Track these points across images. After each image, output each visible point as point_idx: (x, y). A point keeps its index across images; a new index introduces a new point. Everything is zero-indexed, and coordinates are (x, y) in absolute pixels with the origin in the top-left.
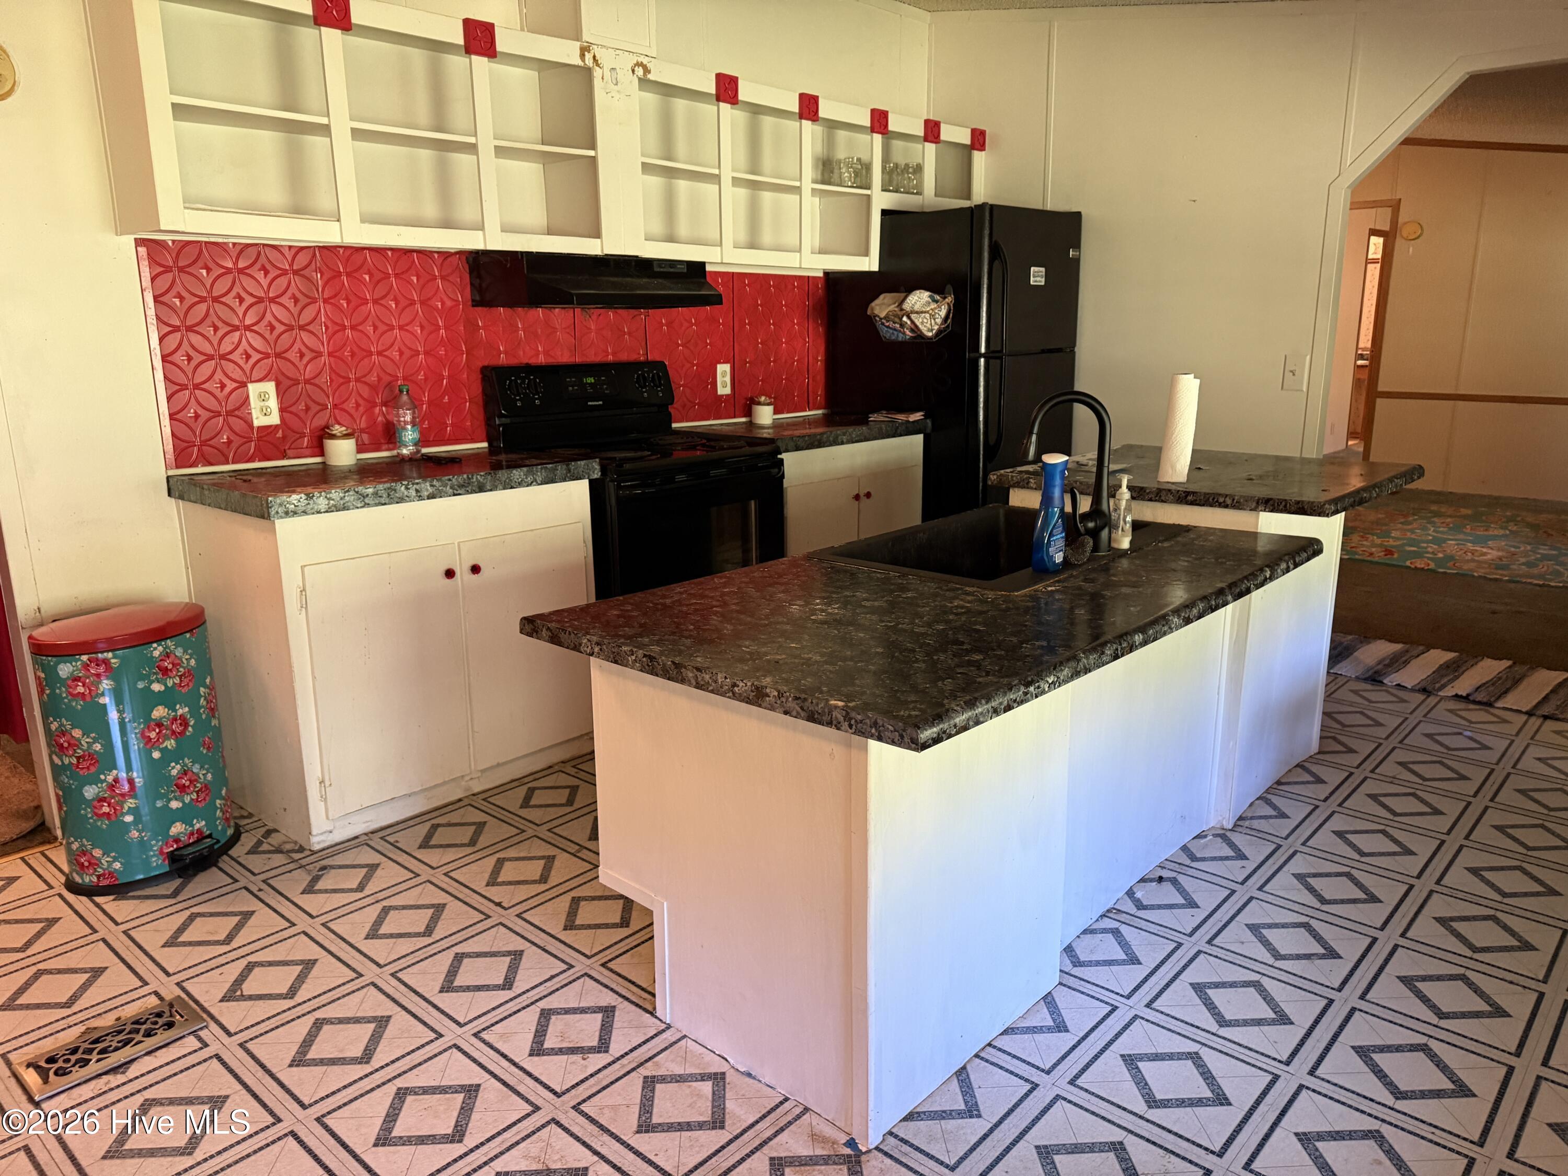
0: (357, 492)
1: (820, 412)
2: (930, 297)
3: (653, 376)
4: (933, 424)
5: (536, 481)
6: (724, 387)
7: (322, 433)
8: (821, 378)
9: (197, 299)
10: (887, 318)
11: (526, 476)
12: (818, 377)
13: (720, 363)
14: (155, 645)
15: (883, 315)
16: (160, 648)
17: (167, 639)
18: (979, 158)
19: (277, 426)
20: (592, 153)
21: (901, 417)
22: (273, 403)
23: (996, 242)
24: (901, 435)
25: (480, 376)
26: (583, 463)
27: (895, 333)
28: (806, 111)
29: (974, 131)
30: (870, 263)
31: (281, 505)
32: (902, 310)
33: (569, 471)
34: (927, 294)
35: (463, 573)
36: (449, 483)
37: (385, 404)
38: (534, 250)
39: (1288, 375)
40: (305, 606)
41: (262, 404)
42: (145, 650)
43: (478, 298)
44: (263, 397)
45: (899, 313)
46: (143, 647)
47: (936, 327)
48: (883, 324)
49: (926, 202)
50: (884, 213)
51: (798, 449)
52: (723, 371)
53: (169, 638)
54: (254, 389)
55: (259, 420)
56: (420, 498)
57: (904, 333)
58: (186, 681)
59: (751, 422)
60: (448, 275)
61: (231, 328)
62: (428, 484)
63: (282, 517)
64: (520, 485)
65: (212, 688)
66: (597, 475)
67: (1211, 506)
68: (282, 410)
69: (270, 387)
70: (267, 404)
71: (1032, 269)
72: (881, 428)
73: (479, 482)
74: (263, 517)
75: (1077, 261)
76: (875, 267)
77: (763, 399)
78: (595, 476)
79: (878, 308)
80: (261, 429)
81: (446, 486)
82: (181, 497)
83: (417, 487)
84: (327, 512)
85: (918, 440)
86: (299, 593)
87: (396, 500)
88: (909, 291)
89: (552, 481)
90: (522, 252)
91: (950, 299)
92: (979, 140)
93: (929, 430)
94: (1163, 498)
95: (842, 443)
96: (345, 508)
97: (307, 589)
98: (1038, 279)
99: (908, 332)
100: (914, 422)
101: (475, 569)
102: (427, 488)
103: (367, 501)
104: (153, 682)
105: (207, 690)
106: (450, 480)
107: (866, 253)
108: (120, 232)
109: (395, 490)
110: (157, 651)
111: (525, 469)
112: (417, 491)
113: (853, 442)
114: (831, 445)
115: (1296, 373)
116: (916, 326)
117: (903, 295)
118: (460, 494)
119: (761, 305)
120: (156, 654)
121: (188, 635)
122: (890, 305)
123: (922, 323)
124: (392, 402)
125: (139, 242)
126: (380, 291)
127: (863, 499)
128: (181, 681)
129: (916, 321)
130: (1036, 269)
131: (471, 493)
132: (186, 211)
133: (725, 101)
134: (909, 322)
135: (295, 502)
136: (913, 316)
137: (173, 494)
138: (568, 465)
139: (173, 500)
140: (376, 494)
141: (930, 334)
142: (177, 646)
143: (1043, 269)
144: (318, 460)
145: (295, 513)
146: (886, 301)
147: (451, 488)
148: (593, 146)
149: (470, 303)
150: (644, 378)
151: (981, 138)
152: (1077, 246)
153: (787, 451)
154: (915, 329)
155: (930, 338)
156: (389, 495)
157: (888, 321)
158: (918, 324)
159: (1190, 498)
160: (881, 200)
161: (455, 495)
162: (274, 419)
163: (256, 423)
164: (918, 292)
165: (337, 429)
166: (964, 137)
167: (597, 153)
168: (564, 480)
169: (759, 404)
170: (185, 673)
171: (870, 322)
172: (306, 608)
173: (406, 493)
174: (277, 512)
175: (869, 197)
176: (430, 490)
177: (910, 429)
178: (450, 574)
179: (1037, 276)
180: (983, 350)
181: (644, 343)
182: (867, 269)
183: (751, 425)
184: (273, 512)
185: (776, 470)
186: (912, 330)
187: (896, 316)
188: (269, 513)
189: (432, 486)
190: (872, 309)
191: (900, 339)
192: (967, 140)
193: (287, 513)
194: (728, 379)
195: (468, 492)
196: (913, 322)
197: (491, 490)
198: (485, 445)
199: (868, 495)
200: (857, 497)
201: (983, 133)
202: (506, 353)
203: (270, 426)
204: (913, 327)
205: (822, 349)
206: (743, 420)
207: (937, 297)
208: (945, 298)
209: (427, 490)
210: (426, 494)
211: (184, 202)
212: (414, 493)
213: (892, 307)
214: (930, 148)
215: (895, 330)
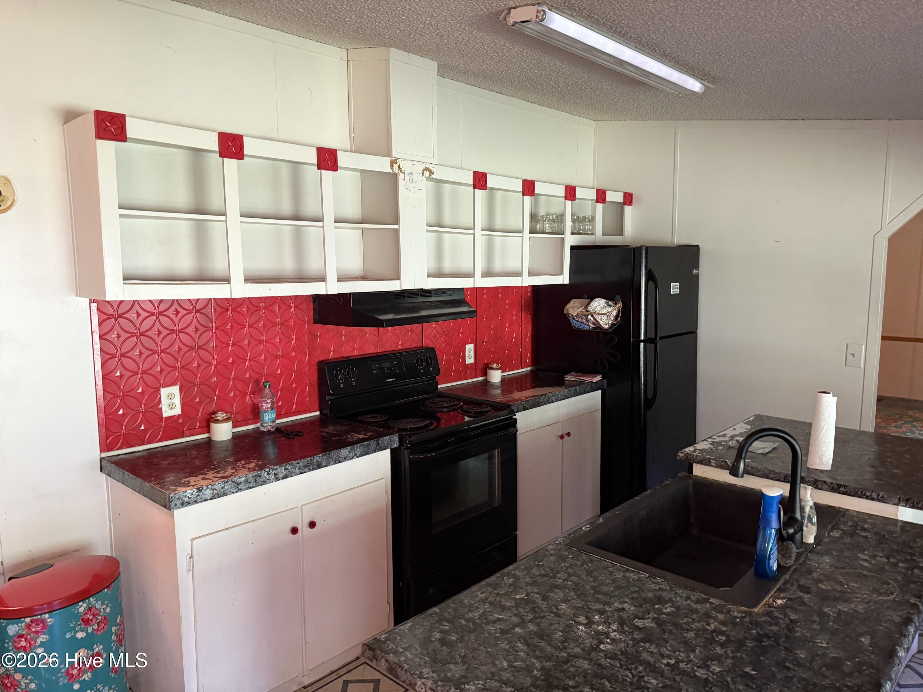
0: (233, 482)
1: (529, 369)
2: (606, 303)
3: (427, 358)
4: (607, 383)
5: (356, 455)
6: (470, 359)
7: (209, 417)
8: (529, 347)
9: (130, 335)
10: (577, 316)
11: (350, 452)
12: (527, 347)
13: (468, 344)
14: (81, 603)
15: (574, 314)
16: (85, 605)
17: (90, 597)
18: (628, 209)
19: (179, 415)
20: (396, 227)
21: (587, 379)
22: (177, 401)
23: (650, 269)
24: (588, 392)
25: (317, 367)
26: (387, 438)
27: (583, 325)
28: (527, 190)
29: (625, 194)
30: (564, 279)
31: (179, 499)
32: (587, 311)
33: (378, 444)
34: (604, 301)
35: (304, 530)
36: (298, 465)
37: (253, 393)
38: (358, 291)
39: (850, 357)
40: (192, 569)
41: (170, 401)
42: (73, 609)
43: (318, 318)
44: (170, 397)
45: (586, 313)
46: (71, 607)
47: (610, 322)
48: (574, 319)
49: (597, 239)
50: (573, 248)
51: (525, 409)
52: (470, 348)
53: (92, 596)
54: (164, 392)
55: (167, 413)
56: (277, 479)
57: (589, 325)
58: (101, 625)
59: (486, 379)
60: (299, 305)
61: (151, 352)
62: (283, 468)
63: (179, 508)
64: (345, 459)
65: (121, 624)
66: (396, 445)
67: (860, 497)
68: (183, 405)
69: (175, 390)
70: (172, 401)
71: (672, 284)
72: (576, 389)
73: (317, 461)
74: (165, 507)
75: (697, 276)
76: (567, 282)
77: (495, 366)
78: (395, 446)
79: (571, 309)
80: (168, 418)
81: (295, 468)
82: (109, 475)
83: (275, 472)
84: (211, 499)
85: (598, 394)
86: (188, 559)
87: (260, 483)
88: (592, 298)
89: (367, 453)
90: (350, 294)
91: (620, 305)
92: (628, 199)
93: (605, 387)
94: (820, 487)
95: (552, 402)
96: (224, 494)
97: (194, 555)
98: (675, 290)
99: (592, 326)
100: (595, 383)
101: (312, 525)
102: (282, 471)
103: (240, 487)
104: (78, 631)
105: (118, 627)
106: (298, 463)
107: (561, 274)
108: (79, 294)
109: (260, 476)
110: (82, 607)
111: (349, 448)
112: (275, 474)
113: (559, 401)
114: (545, 404)
115: (855, 356)
116: (598, 322)
117: (588, 300)
118: (304, 472)
119: (493, 306)
120: (81, 610)
121: (106, 590)
122: (579, 308)
123: (601, 319)
124: (258, 390)
125: (91, 301)
126: (254, 319)
127: (566, 437)
128: (98, 626)
129: (597, 319)
130: (674, 284)
131: (312, 470)
132: (125, 286)
133: (478, 188)
134: (592, 319)
135: (189, 495)
136: (595, 316)
137: (103, 471)
138: (377, 441)
139: (104, 476)
140: (246, 481)
141: (607, 327)
142: (97, 601)
143: (678, 284)
144: (205, 436)
145: (189, 503)
146: (575, 305)
147: (299, 469)
148: (397, 222)
149: (312, 321)
150: (421, 359)
151: (630, 198)
152: (697, 267)
153: (518, 411)
154: (596, 323)
155: (607, 330)
156: (256, 480)
157: (577, 317)
158: (599, 320)
159: (842, 489)
160: (570, 240)
161: (301, 473)
162: (177, 411)
163: (165, 415)
164: (597, 299)
165: (221, 415)
166: (620, 198)
167: (399, 227)
168: (375, 452)
169: (492, 369)
170: (102, 620)
171: (566, 319)
172: (193, 570)
173: (267, 477)
174: (176, 505)
175: (563, 239)
176: (285, 472)
177: (594, 388)
178: (294, 531)
179: (675, 288)
180: (642, 338)
181: (421, 337)
182: (561, 283)
183: (486, 383)
184: (173, 504)
185: (514, 429)
186: (594, 323)
187: (584, 315)
188: (170, 506)
189: (285, 469)
190: (567, 310)
191: (586, 329)
192: (622, 200)
193: (183, 504)
194: (472, 353)
195: (310, 470)
196: (595, 319)
197: (326, 466)
198: (318, 413)
199: (569, 434)
200: (562, 437)
201: (631, 195)
202: (334, 351)
203: (174, 416)
204: (595, 322)
205: (530, 328)
206: (481, 378)
207: (611, 303)
208: (616, 304)
209: (282, 473)
210: (281, 475)
211: (124, 280)
212: (273, 477)
213: (581, 309)
214: (600, 206)
215: (582, 323)
